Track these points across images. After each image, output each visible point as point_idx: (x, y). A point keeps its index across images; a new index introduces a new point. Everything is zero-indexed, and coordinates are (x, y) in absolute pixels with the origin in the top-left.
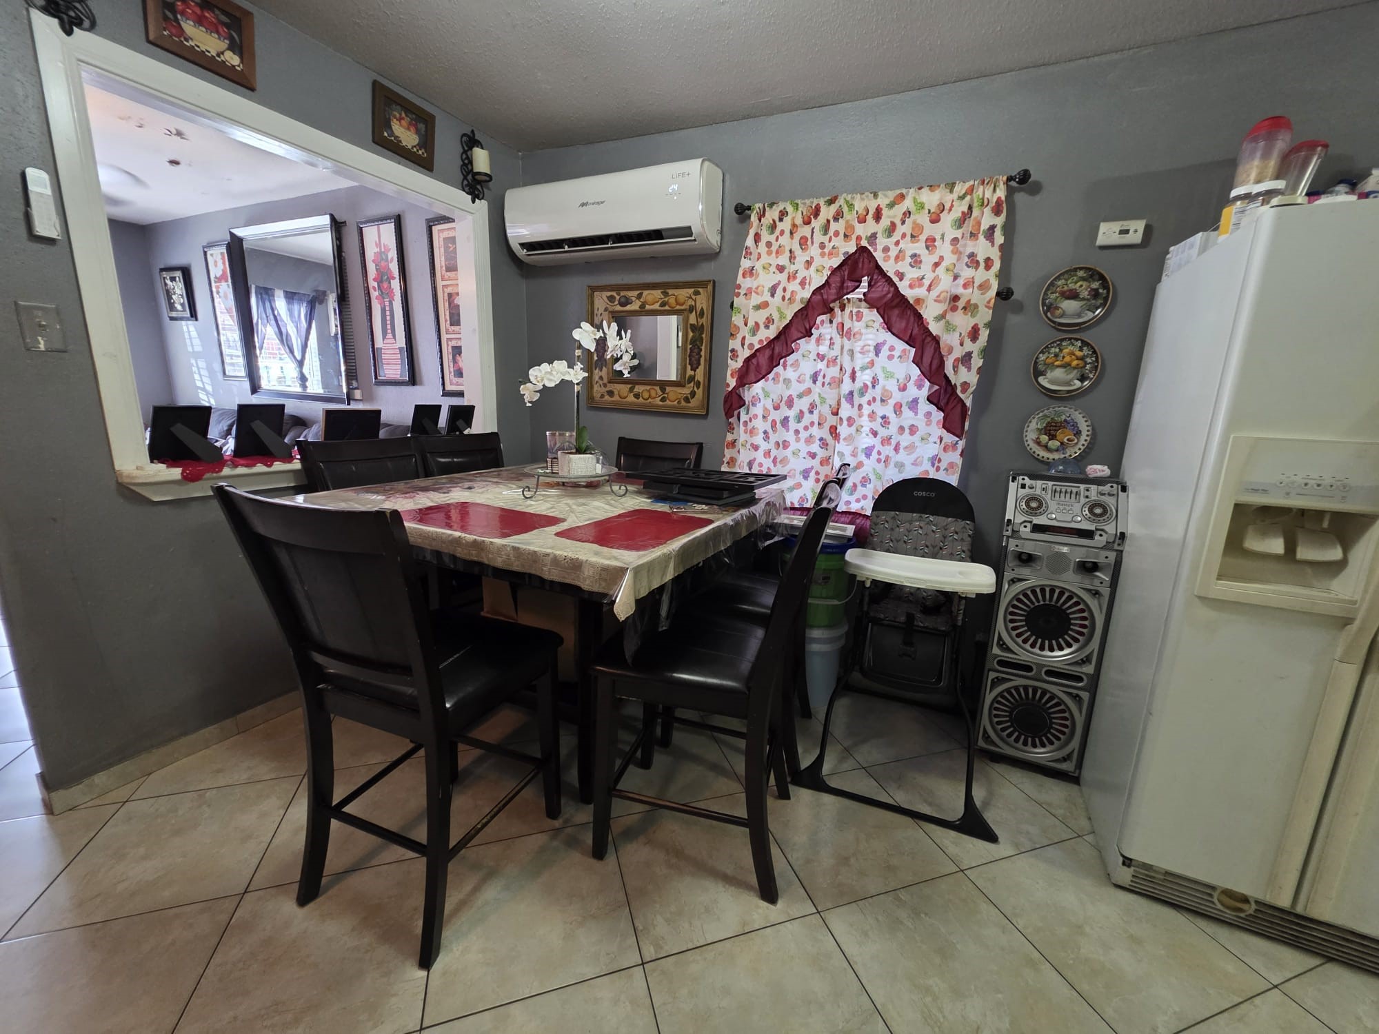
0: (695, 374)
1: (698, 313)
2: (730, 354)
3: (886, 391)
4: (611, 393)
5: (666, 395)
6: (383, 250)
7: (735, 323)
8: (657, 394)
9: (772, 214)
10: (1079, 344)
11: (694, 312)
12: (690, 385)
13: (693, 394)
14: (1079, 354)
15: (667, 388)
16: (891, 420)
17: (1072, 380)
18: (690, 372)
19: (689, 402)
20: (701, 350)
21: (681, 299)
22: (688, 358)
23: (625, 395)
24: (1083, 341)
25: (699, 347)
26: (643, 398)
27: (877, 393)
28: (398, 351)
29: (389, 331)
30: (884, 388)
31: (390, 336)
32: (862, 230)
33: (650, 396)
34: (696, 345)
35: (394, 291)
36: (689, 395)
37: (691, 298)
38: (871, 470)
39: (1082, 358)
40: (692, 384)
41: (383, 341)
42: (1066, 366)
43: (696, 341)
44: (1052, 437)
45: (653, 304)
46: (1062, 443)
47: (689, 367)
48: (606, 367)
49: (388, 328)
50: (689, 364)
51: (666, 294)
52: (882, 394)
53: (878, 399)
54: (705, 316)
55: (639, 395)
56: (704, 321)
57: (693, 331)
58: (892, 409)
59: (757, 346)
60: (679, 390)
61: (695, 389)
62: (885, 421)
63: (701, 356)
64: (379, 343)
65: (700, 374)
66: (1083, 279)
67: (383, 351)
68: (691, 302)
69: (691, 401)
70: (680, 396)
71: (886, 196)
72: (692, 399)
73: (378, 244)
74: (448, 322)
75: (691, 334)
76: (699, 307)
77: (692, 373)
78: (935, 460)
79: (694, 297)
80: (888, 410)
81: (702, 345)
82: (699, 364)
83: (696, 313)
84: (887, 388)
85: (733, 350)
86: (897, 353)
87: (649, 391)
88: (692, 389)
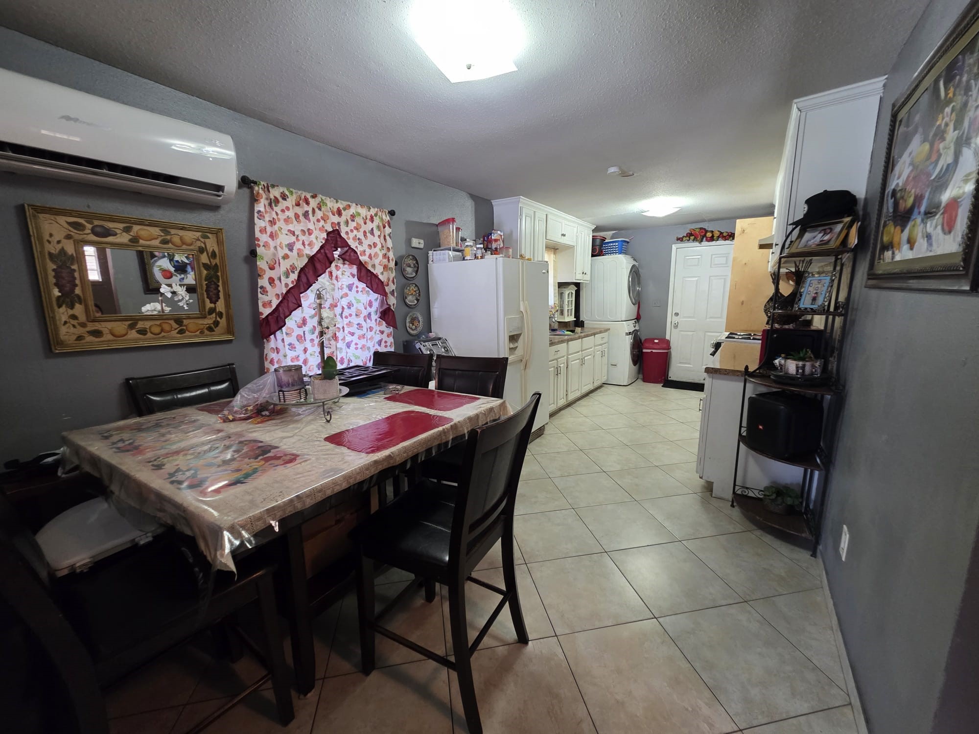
0: (215, 306)
1: (210, 254)
2: (259, 290)
3: (358, 310)
4: (97, 333)
5: (185, 328)
7: (260, 266)
8: (172, 328)
9: (275, 193)
10: (414, 285)
11: (205, 253)
12: (211, 316)
13: (216, 324)
14: (415, 289)
15: (184, 321)
16: (363, 325)
17: (414, 300)
18: (209, 305)
19: (214, 331)
20: (218, 286)
21: (188, 240)
22: (205, 293)
23: (124, 332)
24: (416, 285)
25: (215, 284)
26: (152, 333)
27: (353, 310)
30: (357, 308)
32: (335, 219)
33: (162, 330)
34: (213, 281)
36: (212, 325)
37: (199, 240)
38: (352, 355)
39: (415, 291)
40: (214, 315)
42: (412, 294)
43: (211, 278)
44: (413, 324)
45: (150, 240)
46: (416, 326)
47: (207, 301)
48: (80, 303)
50: (207, 298)
51: (168, 233)
52: (356, 312)
53: (354, 314)
54: (218, 257)
55: (146, 331)
56: (217, 261)
57: (206, 269)
58: (363, 319)
59: (291, 285)
60: (201, 321)
61: (218, 319)
62: (360, 326)
63: (219, 291)
65: (220, 306)
66: (411, 259)
68: (199, 244)
69: (215, 329)
70: (202, 327)
71: (341, 203)
72: (216, 327)
75: (205, 272)
76: (210, 250)
77: (212, 305)
78: (380, 343)
79: (202, 240)
80: (361, 320)
81: (219, 282)
82: (219, 298)
83: (208, 254)
84: (358, 308)
85: (262, 287)
86: (360, 289)
87: (160, 325)
88: (214, 319)
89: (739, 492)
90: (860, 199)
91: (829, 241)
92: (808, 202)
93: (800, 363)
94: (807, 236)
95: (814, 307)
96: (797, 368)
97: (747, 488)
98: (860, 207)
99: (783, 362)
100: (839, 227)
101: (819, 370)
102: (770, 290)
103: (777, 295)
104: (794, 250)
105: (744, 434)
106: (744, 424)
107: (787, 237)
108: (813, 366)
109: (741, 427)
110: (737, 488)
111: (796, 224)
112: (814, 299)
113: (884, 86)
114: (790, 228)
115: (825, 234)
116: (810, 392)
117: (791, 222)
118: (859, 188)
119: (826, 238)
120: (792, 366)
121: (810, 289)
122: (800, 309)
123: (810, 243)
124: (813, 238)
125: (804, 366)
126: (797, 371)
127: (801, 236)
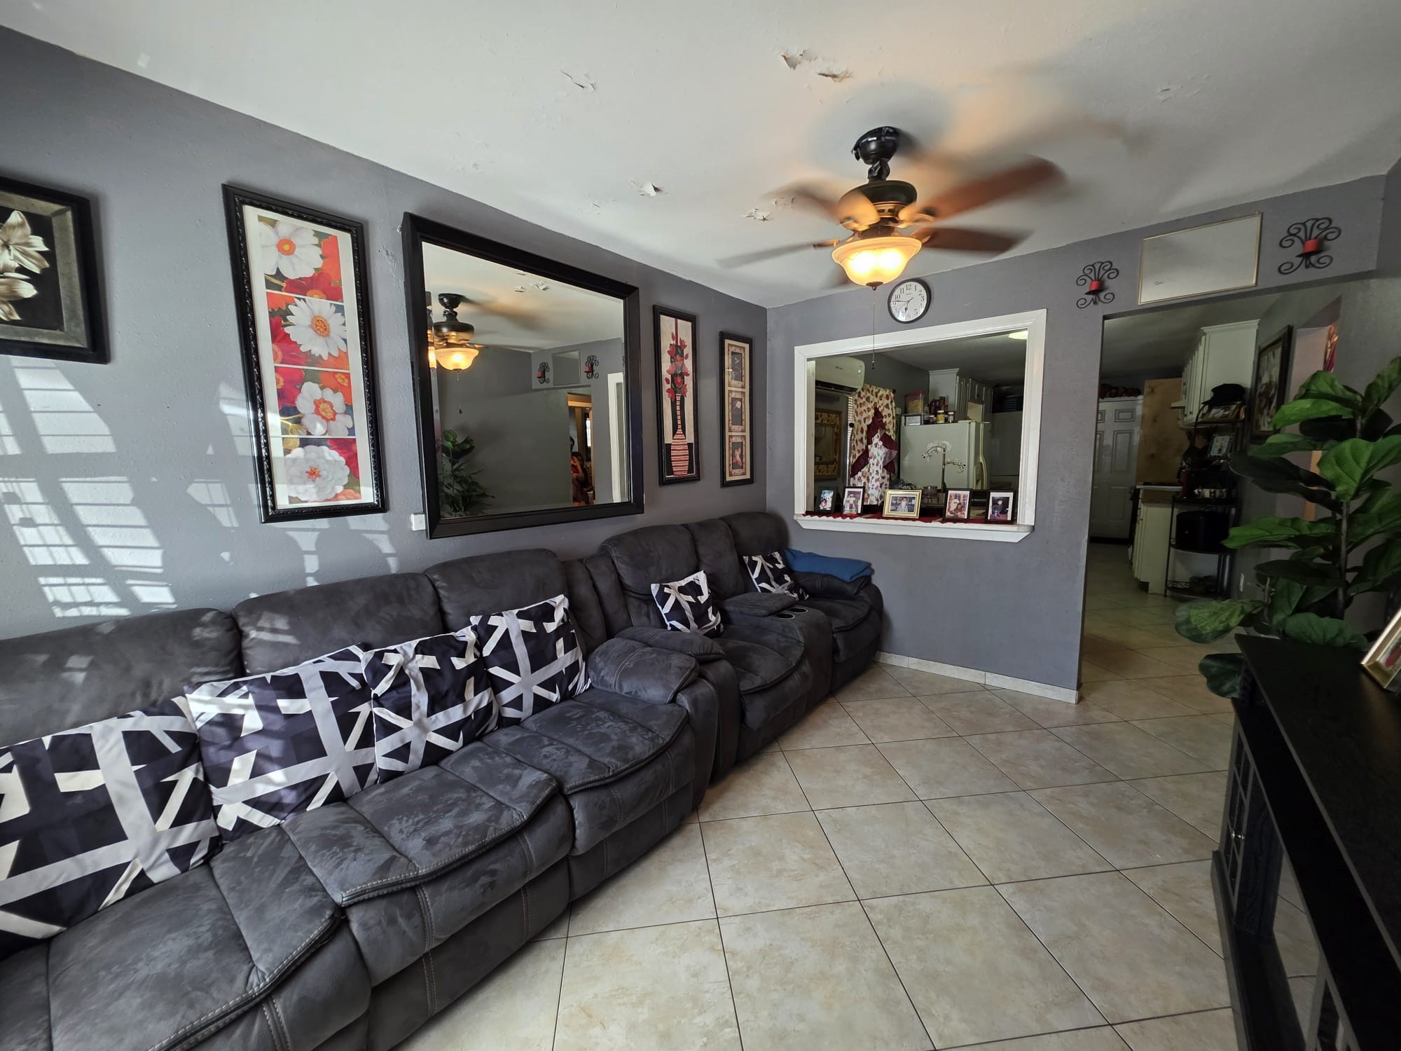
6: (679, 344)
28: (686, 447)
29: (680, 427)
31: (679, 431)
35: (687, 387)
41: (673, 436)
49: (678, 426)
64: (668, 439)
67: (672, 447)
73: (675, 337)
74: (731, 422)
89: (1170, 586)
90: (1247, 388)
91: (1228, 415)
92: (1214, 390)
93: (1212, 490)
94: (1214, 411)
95: (1220, 455)
96: (1210, 492)
97: (1177, 582)
98: (1247, 396)
99: (1200, 490)
100: (1234, 407)
101: (1225, 494)
102: (1186, 445)
103: (1192, 447)
104: (1205, 419)
105: (1173, 543)
106: (1174, 535)
107: (1200, 411)
108: (1221, 492)
109: (1170, 538)
110: (1168, 583)
111: (1205, 403)
112: (1220, 450)
113: (1259, 324)
114: (1202, 405)
115: (1225, 411)
116: (1220, 509)
117: (1202, 402)
118: (1246, 380)
119: (1226, 413)
120: (1207, 493)
121: (1217, 444)
122: (1211, 456)
123: (1216, 416)
124: (1217, 413)
125: (1215, 492)
126: (1210, 495)
127: (1209, 411)
